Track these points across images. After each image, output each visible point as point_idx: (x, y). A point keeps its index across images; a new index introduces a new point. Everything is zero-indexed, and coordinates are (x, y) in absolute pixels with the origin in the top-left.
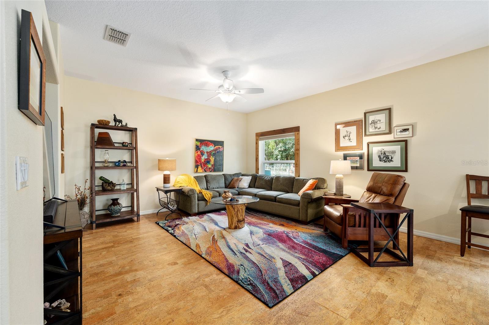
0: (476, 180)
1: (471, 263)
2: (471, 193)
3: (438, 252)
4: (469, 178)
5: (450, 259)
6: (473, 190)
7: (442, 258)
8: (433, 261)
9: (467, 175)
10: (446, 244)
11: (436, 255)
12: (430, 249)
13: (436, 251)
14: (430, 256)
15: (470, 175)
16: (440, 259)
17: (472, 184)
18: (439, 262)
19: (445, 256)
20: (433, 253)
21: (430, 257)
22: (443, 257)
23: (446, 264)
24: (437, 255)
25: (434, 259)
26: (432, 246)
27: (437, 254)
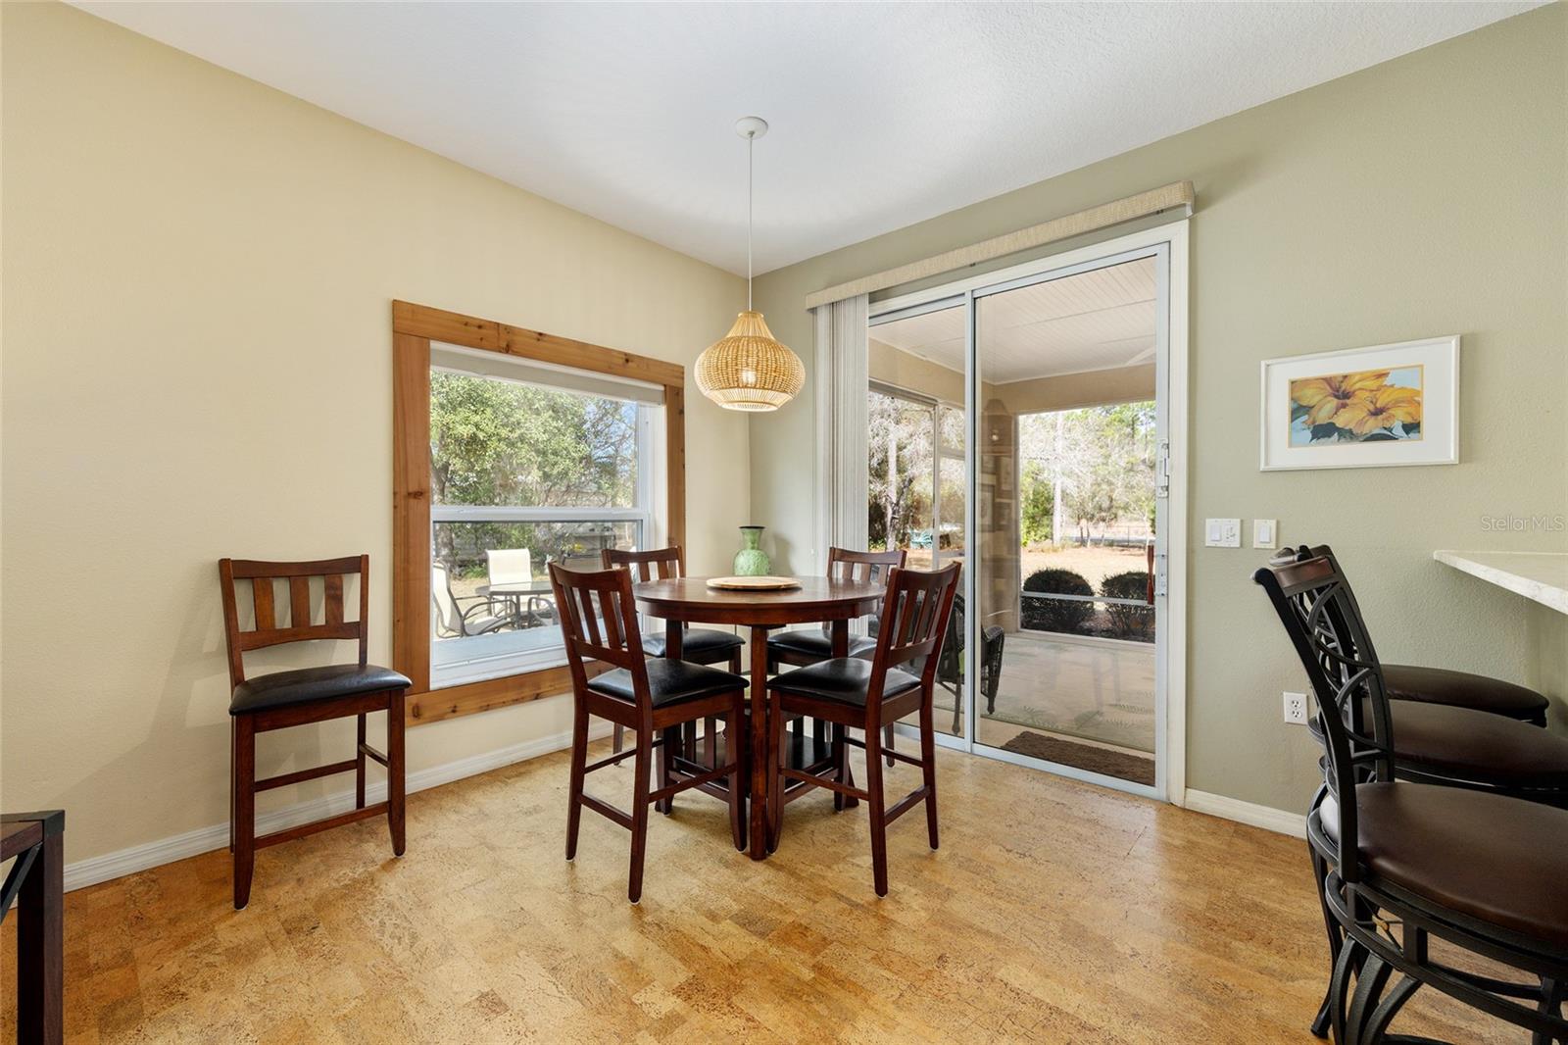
0: (252, 578)
1: (283, 916)
2: (240, 631)
3: (137, 952)
4: (232, 572)
5: (211, 959)
6: (246, 623)
7: (177, 979)
8: (149, 1030)
9: (224, 564)
10: (144, 882)
11: (142, 984)
12: (93, 960)
13: (126, 959)
14: (112, 1008)
15: (233, 561)
16: (172, 993)
17: (243, 593)
18: (177, 1008)
19: (181, 953)
20: (118, 975)
21: (121, 1013)
22: (175, 969)
23: (212, 996)
24: (146, 976)
25: (147, 1012)
26: (94, 939)
27: (142, 970)
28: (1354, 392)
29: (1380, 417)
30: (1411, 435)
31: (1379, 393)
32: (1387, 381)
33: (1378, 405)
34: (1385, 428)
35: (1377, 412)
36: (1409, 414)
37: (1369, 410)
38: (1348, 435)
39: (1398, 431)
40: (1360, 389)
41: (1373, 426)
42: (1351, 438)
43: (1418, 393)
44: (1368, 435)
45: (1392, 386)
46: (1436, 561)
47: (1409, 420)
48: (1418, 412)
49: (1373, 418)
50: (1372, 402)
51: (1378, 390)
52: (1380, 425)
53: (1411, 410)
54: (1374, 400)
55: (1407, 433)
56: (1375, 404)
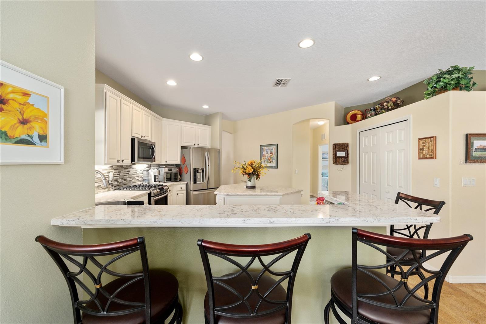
28: (8, 100)
29: (26, 126)
30: (43, 143)
31: (25, 107)
32: (30, 100)
33: (25, 117)
34: (29, 136)
35: (24, 122)
36: (42, 128)
37: (19, 119)
38: (3, 136)
39: (36, 139)
40: (12, 99)
41: (20, 132)
42: (6, 139)
43: (46, 115)
44: (19, 139)
45: (33, 105)
46: (52, 225)
47: (41, 133)
48: (46, 128)
49: (21, 126)
50: (20, 113)
51: (24, 105)
52: (26, 132)
53: (43, 125)
54: (22, 112)
55: (41, 142)
56: (23, 115)
